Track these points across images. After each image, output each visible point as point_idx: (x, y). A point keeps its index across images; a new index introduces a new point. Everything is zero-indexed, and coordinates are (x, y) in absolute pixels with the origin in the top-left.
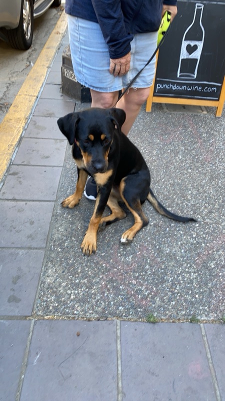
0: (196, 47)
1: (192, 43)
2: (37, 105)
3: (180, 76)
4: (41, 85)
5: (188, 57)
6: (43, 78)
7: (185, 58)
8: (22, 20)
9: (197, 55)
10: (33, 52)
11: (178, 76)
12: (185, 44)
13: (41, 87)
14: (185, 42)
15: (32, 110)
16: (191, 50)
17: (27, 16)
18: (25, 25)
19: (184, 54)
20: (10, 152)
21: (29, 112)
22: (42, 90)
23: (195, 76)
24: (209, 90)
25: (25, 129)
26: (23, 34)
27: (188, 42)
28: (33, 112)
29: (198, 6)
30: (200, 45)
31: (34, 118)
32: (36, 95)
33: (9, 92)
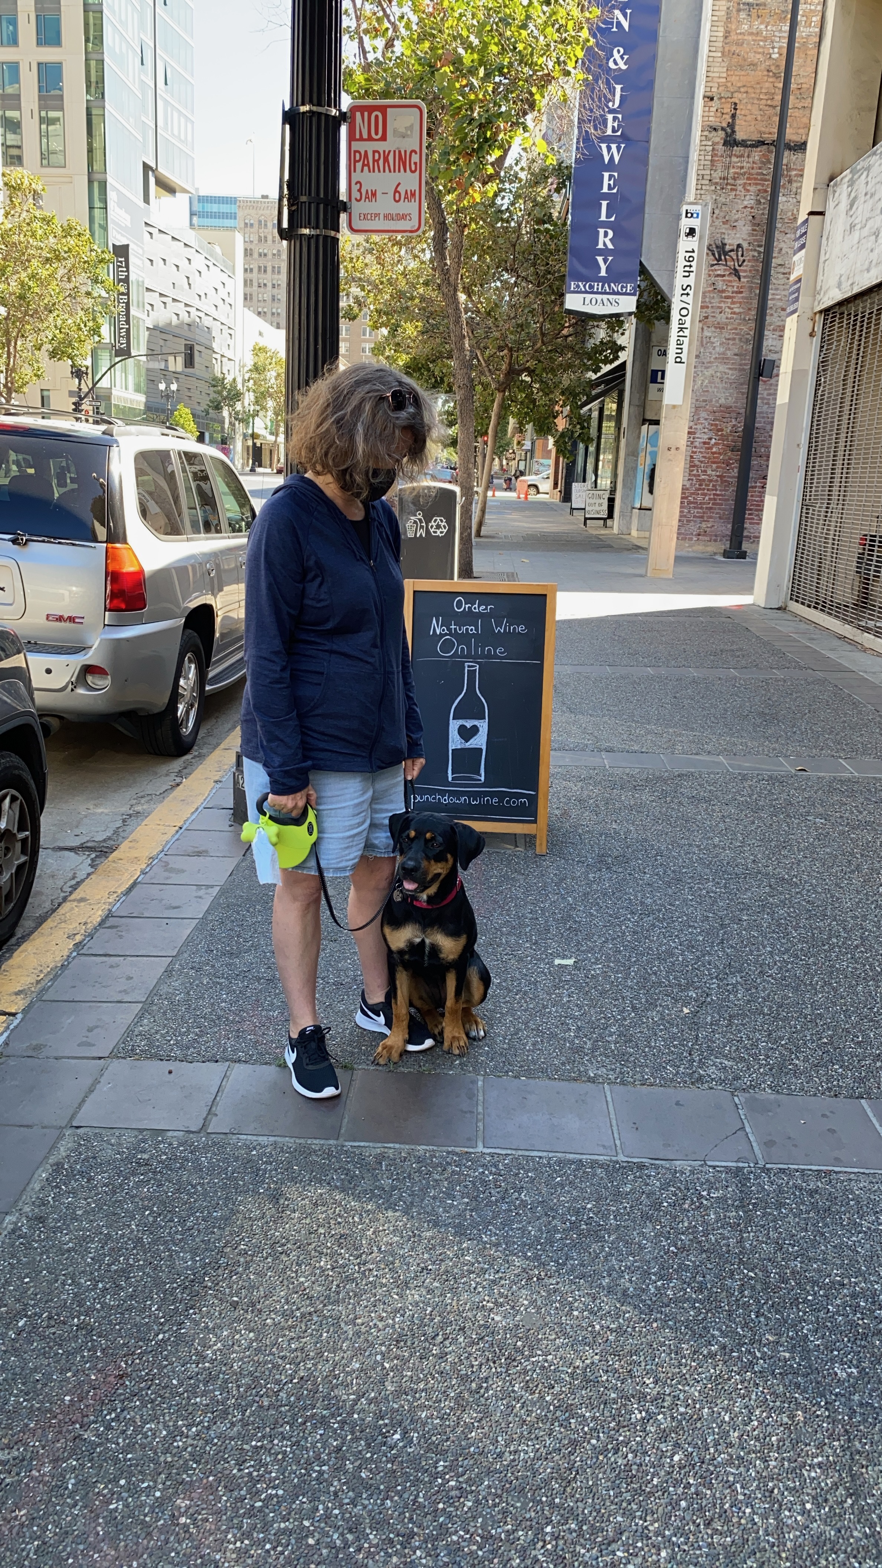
0: (475, 730)
1: (469, 724)
2: (178, 839)
3: (453, 779)
4: (193, 810)
5: (463, 746)
6: (201, 799)
7: (459, 747)
8: (175, 697)
9: (480, 741)
10: (193, 761)
11: (450, 779)
12: (454, 726)
13: (193, 813)
14: (455, 721)
15: (164, 847)
16: (467, 733)
17: (189, 690)
18: (181, 708)
19: (455, 742)
20: (110, 900)
21: (160, 848)
22: (194, 817)
23: (483, 778)
24: (514, 802)
25: (143, 872)
26: (177, 725)
27: (461, 722)
28: (166, 850)
29: (469, 666)
30: (483, 726)
31: (166, 859)
32: (179, 825)
33: (125, 828)
